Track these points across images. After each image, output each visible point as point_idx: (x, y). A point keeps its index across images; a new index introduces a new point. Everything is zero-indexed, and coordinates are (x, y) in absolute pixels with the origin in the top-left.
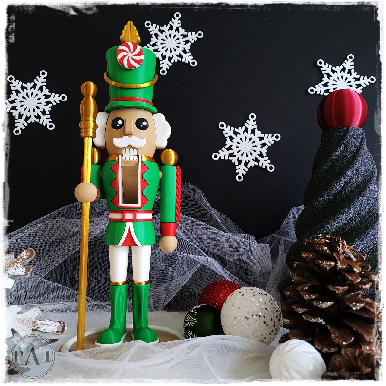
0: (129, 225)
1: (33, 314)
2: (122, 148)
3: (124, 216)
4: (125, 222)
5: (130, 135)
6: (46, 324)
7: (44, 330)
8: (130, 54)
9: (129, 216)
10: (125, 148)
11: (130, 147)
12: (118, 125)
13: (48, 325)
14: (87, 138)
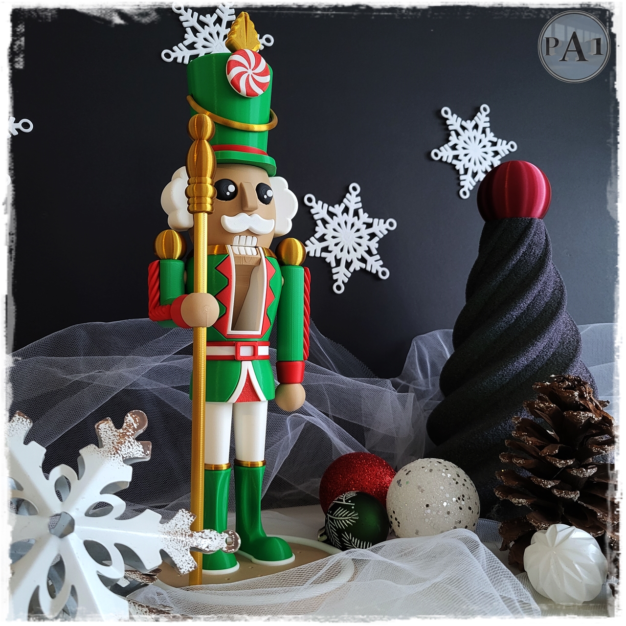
0: (247, 366)
1: (183, 523)
2: (235, 234)
3: (237, 351)
4: (239, 361)
5: (250, 212)
6: (208, 537)
7: (208, 547)
8: (250, 72)
9: (245, 351)
10: (240, 234)
11: (249, 232)
12: (228, 194)
13: (211, 538)
14: (202, 213)
